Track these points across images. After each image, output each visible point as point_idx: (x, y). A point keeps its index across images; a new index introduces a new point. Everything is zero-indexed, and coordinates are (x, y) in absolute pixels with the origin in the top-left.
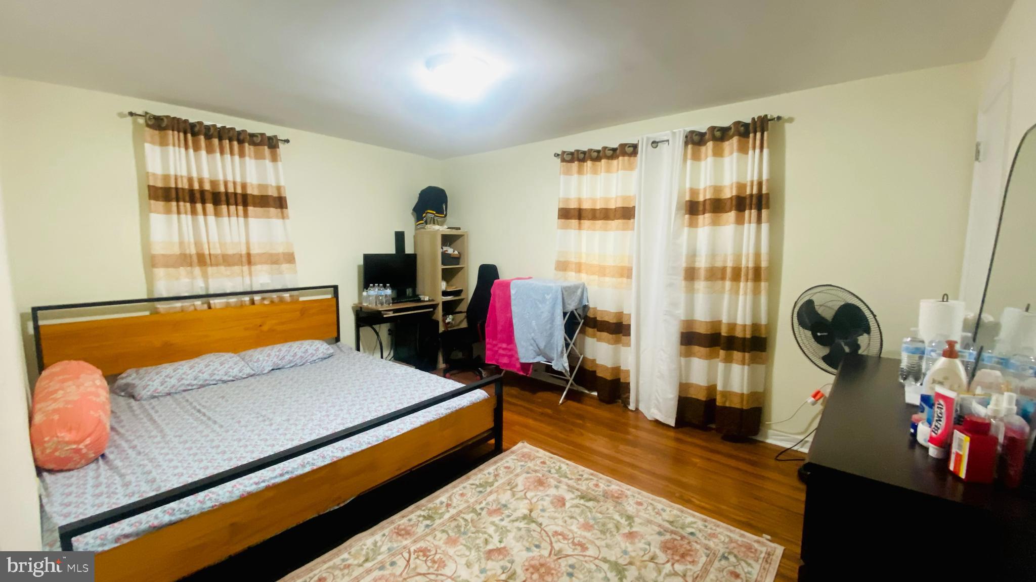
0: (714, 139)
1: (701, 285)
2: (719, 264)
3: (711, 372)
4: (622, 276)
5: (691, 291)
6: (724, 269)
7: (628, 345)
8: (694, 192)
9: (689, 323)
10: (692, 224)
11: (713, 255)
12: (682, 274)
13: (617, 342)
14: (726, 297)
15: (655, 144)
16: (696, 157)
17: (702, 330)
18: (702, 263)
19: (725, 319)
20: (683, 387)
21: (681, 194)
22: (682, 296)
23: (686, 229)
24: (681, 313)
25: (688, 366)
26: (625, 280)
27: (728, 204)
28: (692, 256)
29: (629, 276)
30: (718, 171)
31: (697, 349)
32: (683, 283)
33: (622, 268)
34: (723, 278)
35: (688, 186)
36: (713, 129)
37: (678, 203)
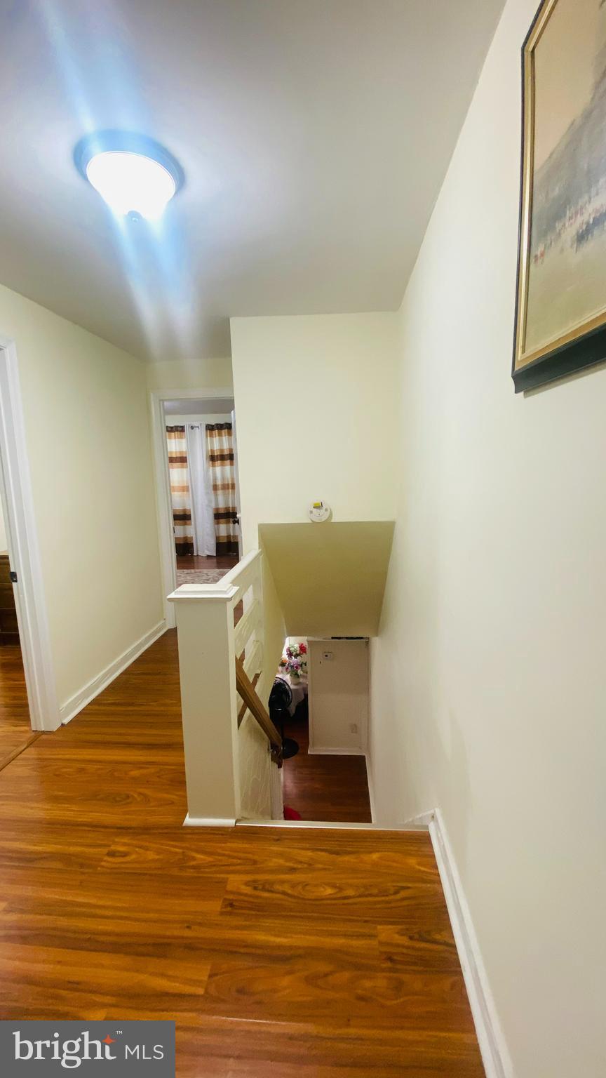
0: (218, 429)
1: (220, 492)
2: (226, 483)
3: (228, 530)
4: (184, 491)
5: (216, 495)
6: (228, 485)
7: (190, 524)
8: (212, 451)
9: (217, 509)
10: (213, 466)
11: (223, 478)
12: (212, 487)
13: (185, 524)
14: (230, 495)
15: (192, 428)
16: (211, 436)
17: (222, 511)
18: (219, 483)
19: (231, 506)
20: (218, 538)
21: (207, 451)
22: (213, 498)
23: (211, 468)
24: (213, 505)
25: (218, 529)
26: (185, 493)
27: (226, 457)
28: (215, 479)
29: (188, 491)
30: (221, 442)
31: (221, 520)
32: (213, 492)
33: (183, 487)
34: (228, 489)
35: (210, 449)
36: (217, 424)
37: (207, 456)
